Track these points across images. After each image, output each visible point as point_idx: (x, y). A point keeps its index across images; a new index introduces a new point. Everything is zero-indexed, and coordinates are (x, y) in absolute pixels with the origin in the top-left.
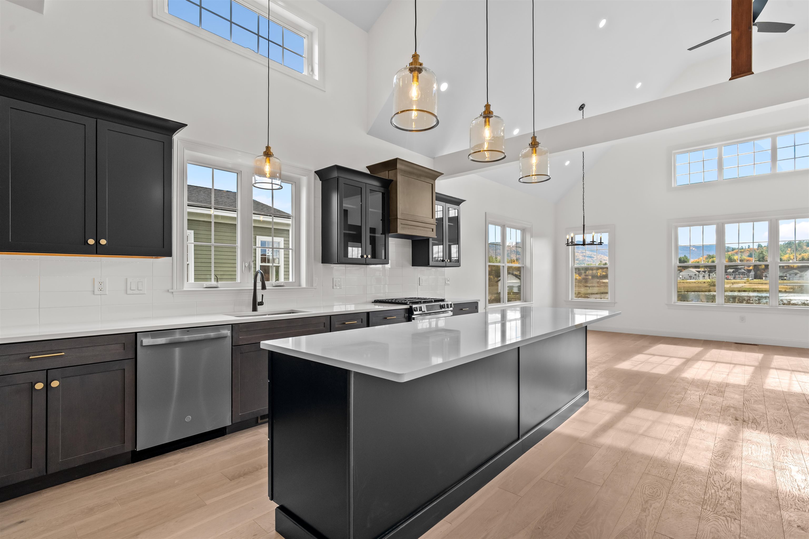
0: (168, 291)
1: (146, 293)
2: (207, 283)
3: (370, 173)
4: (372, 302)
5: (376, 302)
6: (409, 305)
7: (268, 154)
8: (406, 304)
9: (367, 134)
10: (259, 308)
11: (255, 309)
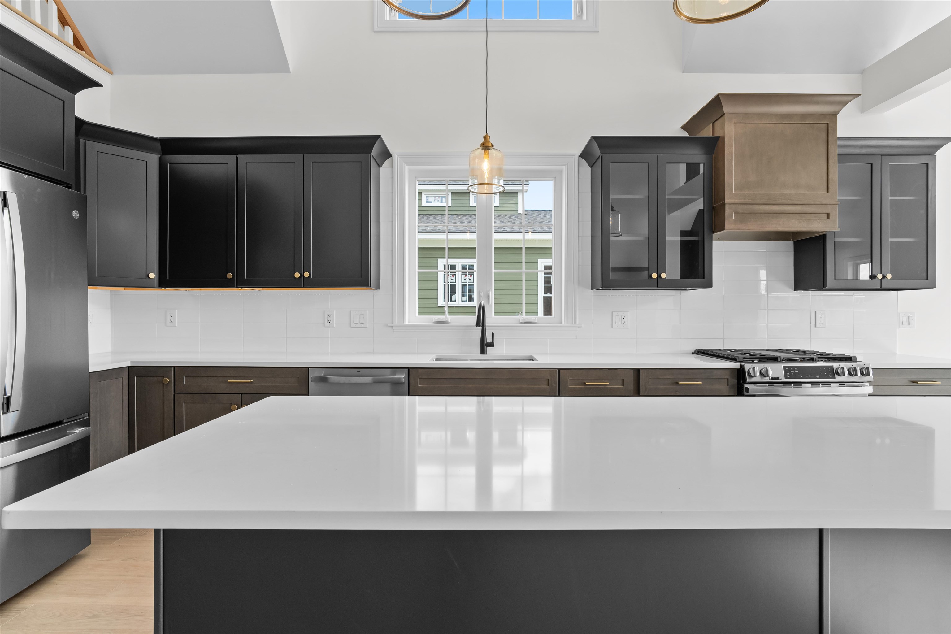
0: (387, 325)
1: (367, 327)
2: (435, 317)
3: (688, 135)
4: (693, 353)
5: (700, 352)
6: (739, 362)
7: (486, 146)
8: (734, 360)
9: (683, 73)
10: (489, 349)
11: (483, 352)
